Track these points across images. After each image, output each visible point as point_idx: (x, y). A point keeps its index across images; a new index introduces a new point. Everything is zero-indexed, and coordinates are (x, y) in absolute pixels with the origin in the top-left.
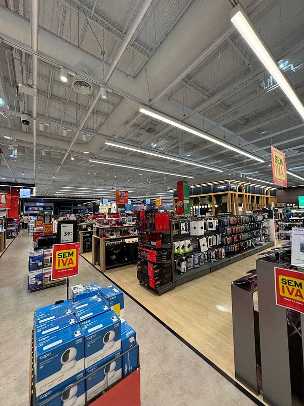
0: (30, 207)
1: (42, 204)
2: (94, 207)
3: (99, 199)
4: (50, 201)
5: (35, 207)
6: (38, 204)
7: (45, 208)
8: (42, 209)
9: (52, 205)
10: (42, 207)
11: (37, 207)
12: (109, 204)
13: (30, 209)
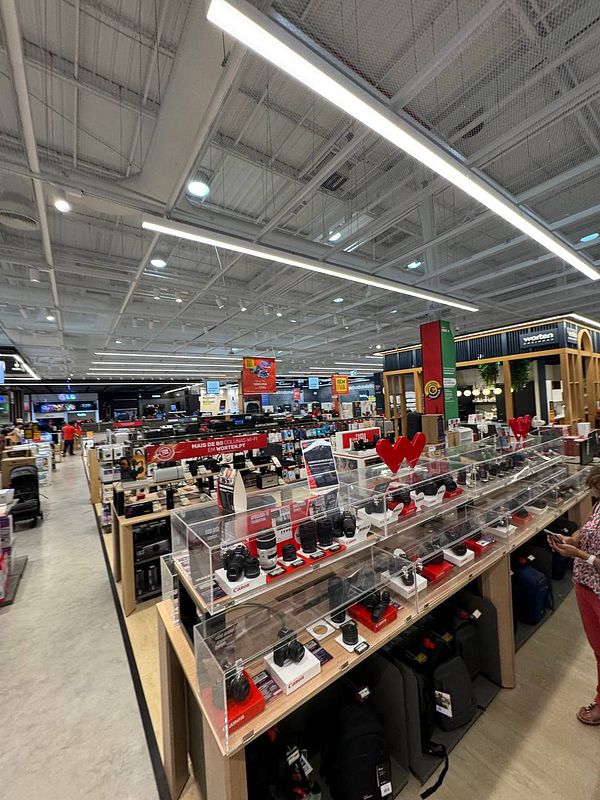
0: (44, 404)
1: (73, 397)
2: (187, 399)
3: (199, 381)
4: (88, 390)
5: (56, 403)
6: (62, 397)
7: (78, 405)
8: (71, 407)
9: (94, 397)
10: (72, 403)
11: (61, 403)
12: (222, 392)
13: (45, 408)
